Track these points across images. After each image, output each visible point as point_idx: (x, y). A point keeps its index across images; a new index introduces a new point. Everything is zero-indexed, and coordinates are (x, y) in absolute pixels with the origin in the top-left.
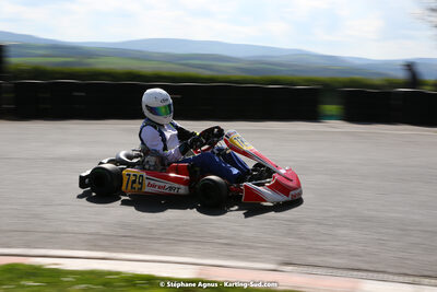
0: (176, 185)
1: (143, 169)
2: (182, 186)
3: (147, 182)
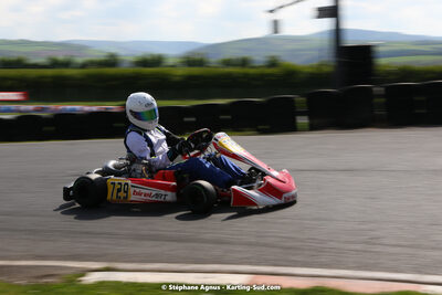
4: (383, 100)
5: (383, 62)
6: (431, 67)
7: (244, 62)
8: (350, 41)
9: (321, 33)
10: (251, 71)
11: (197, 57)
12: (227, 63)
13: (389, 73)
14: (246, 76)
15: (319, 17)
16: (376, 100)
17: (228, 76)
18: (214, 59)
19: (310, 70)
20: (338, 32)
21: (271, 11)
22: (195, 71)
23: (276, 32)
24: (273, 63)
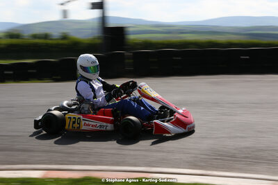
0: (105, 124)
1: (80, 113)
2: (109, 125)
3: (83, 122)
4: (131, 61)
5: (132, 37)
6: (160, 41)
7: (46, 36)
8: (111, 24)
9: (94, 19)
10: (50, 42)
11: (15, 33)
12: (35, 36)
13: (137, 44)
14: (47, 45)
15: (93, 8)
16: (127, 61)
17: (35, 45)
18: (26, 34)
20: (103, 19)
21: (62, 4)
22: (14, 41)
23: (65, 17)
24: (65, 37)
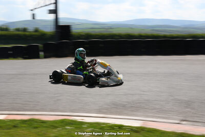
6: (97, 33)
7: (25, 30)
10: (27, 33)
11: (5, 27)
12: (18, 30)
13: (83, 35)
14: (25, 35)
15: (50, 13)
17: (18, 35)
18: (12, 28)
19: (51, 34)
20: (57, 19)
21: (32, 10)
22: (4, 33)
23: (34, 18)
24: (36, 31)
